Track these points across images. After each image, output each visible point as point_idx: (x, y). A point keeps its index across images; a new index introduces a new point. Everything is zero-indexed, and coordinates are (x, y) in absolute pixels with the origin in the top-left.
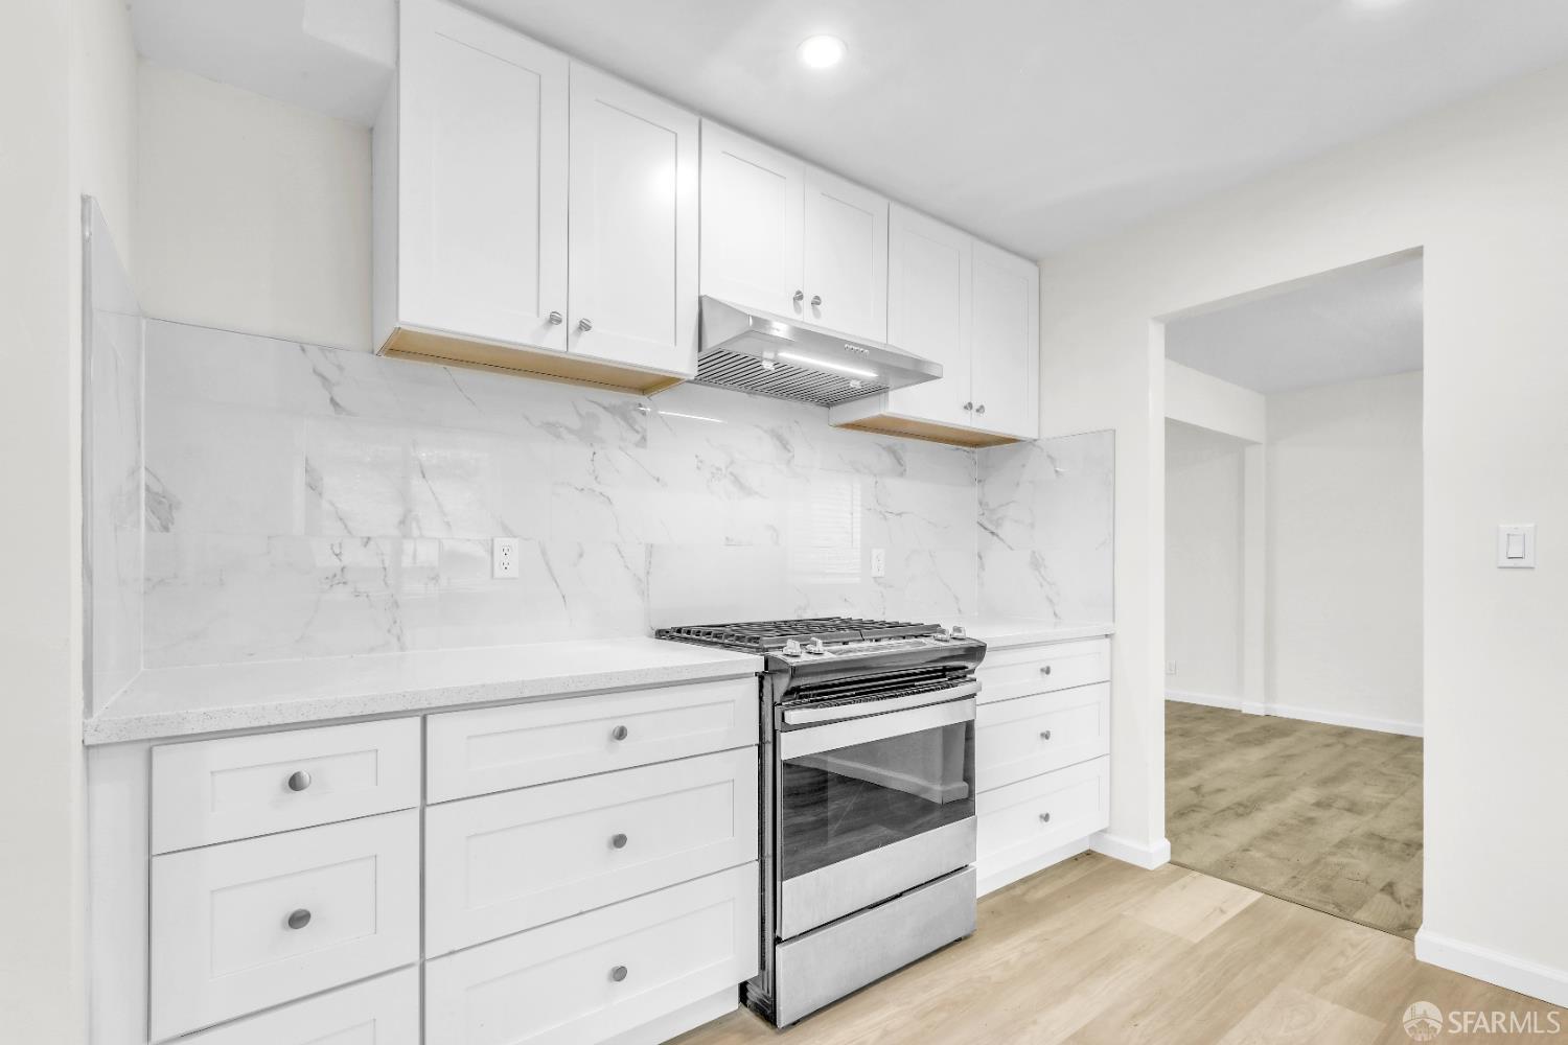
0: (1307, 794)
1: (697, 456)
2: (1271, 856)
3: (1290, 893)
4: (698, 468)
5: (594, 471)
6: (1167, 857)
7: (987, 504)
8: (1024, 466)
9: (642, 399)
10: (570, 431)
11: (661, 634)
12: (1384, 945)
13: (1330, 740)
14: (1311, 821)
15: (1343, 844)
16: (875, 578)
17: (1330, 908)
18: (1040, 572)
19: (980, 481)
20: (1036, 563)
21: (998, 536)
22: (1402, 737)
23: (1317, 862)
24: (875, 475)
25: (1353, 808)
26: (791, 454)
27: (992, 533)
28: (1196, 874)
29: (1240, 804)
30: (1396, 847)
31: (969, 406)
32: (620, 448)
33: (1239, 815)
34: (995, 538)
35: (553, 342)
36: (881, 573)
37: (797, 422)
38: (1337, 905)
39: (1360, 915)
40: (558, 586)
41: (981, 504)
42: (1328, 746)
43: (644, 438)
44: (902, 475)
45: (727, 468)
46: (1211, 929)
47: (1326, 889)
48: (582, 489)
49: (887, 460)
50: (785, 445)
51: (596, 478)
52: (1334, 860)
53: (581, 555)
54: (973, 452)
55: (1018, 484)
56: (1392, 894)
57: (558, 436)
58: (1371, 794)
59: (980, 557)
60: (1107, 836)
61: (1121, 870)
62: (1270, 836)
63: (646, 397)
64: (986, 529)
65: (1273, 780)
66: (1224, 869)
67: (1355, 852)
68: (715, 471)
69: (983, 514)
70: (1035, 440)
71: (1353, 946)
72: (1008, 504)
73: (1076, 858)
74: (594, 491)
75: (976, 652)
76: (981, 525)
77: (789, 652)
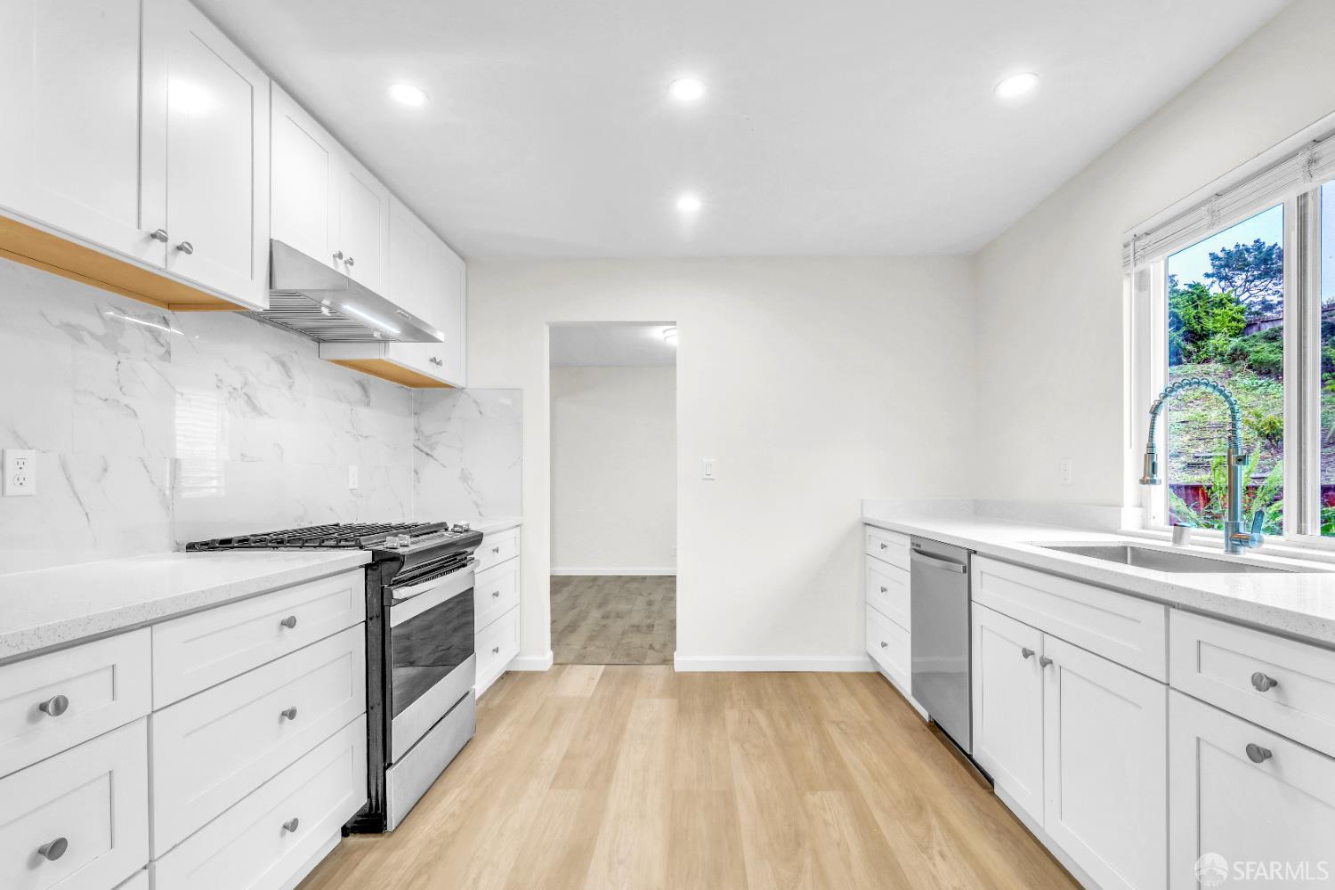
0: (595, 615)
1: (216, 375)
2: (597, 647)
3: (616, 661)
4: (218, 387)
5: (119, 381)
6: (552, 662)
7: (422, 432)
8: (454, 406)
9: (167, 313)
10: (92, 335)
11: (191, 547)
12: (661, 670)
13: (591, 584)
14: (604, 626)
15: (624, 633)
16: (351, 490)
17: (634, 662)
18: (468, 484)
19: (416, 414)
20: (465, 477)
21: (432, 456)
22: (620, 577)
23: (619, 644)
24: (351, 404)
25: (619, 616)
26: (292, 381)
27: (427, 454)
28: (570, 666)
29: (568, 626)
30: (644, 628)
31: (433, 360)
32: (145, 360)
33: (572, 632)
34: (431, 459)
35: (153, 257)
36: (356, 486)
37: (296, 353)
38: (637, 661)
39: (648, 661)
40: (81, 504)
41: (417, 431)
42: (590, 587)
43: (168, 352)
44: (368, 405)
45: (242, 389)
46: (593, 689)
47: (628, 655)
48: (106, 400)
49: (358, 392)
50: (288, 373)
51: (121, 389)
52: (624, 641)
53: (105, 470)
54: (411, 391)
55: (449, 419)
56: (653, 649)
57: (81, 340)
58: (622, 607)
59: (416, 473)
60: (518, 658)
61: (530, 677)
62: (591, 638)
63: (170, 312)
64: (421, 451)
65: (576, 611)
66: (581, 659)
67: (630, 635)
68: (232, 390)
69: (419, 440)
70: (463, 388)
71: (652, 674)
72: (441, 433)
73: (502, 678)
74: (118, 402)
75: (477, 539)
76: (417, 448)
77: (388, 545)
